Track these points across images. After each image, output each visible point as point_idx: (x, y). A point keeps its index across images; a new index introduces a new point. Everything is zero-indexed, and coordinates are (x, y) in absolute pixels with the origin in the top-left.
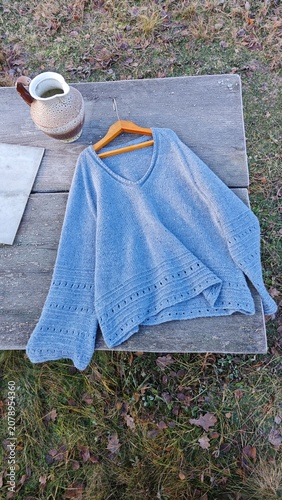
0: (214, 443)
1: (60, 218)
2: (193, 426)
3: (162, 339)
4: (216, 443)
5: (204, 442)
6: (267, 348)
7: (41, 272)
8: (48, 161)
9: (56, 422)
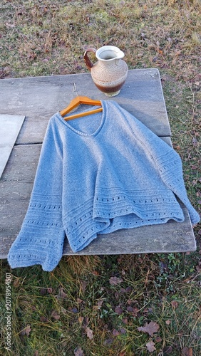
0: (158, 346)
1: (36, 161)
2: (141, 332)
3: (115, 244)
4: (160, 347)
5: (150, 346)
6: (196, 247)
7: (21, 199)
8: (28, 124)
9: (30, 336)
